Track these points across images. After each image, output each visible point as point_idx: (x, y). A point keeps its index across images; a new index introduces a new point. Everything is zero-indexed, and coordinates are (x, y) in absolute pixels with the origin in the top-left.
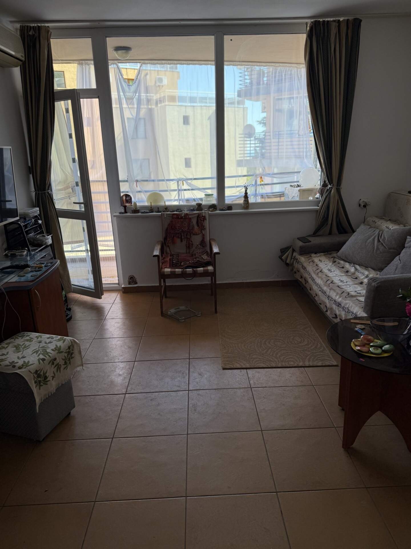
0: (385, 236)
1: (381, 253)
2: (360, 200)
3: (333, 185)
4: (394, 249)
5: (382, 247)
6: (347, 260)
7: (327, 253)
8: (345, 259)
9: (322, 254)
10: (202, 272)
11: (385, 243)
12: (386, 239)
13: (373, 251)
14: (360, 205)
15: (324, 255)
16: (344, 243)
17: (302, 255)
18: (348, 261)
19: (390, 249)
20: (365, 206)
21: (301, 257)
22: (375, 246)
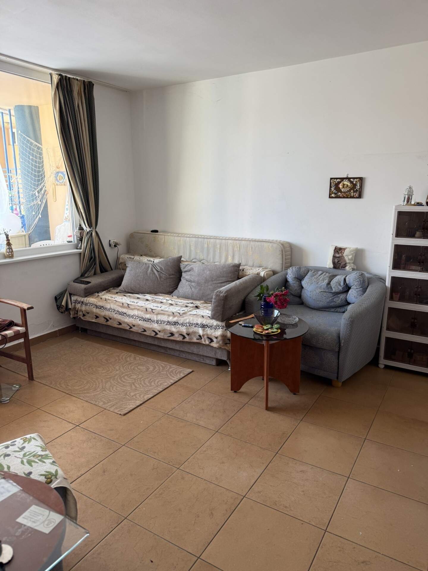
0: (161, 266)
1: (164, 279)
2: (110, 241)
3: (93, 228)
4: (173, 275)
5: (164, 275)
6: (134, 292)
7: (107, 290)
8: (132, 292)
9: (104, 292)
10: (13, 334)
11: (164, 272)
12: (163, 269)
13: (158, 279)
14: (110, 245)
15: (107, 292)
16: (121, 278)
17: (88, 297)
18: (136, 293)
19: (170, 275)
20: (115, 246)
21: (88, 299)
22: (157, 275)
